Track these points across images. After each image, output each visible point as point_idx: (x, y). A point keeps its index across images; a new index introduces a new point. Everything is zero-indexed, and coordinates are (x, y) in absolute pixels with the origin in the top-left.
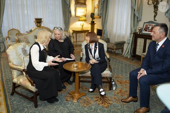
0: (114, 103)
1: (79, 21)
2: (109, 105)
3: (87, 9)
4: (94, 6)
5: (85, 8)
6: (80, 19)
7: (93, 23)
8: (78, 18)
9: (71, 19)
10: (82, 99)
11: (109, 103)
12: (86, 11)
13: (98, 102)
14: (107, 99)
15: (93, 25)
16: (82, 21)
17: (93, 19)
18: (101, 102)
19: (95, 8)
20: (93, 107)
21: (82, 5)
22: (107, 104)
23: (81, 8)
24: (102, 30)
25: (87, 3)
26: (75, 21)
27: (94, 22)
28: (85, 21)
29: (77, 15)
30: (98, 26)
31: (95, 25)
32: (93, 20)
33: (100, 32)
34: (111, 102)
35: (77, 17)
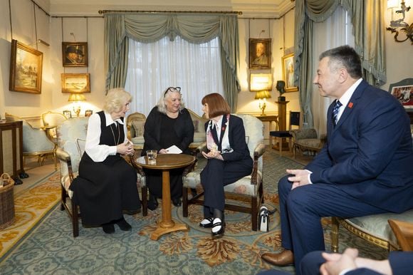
0: (242, 260)
1: (257, 98)
2: (225, 261)
3: (274, 76)
4: (287, 69)
5: (270, 75)
6: (258, 95)
7: (282, 102)
8: (254, 95)
9: (240, 96)
10: (173, 237)
11: (227, 258)
12: (271, 79)
13: (201, 250)
14: (230, 246)
15: (284, 106)
16: (262, 98)
17: (281, 93)
18: (209, 251)
19: (288, 72)
20: (182, 258)
21: (262, 69)
22: (219, 257)
23: (261, 75)
24: (299, 113)
25: (273, 66)
26: (248, 100)
27: (284, 98)
28: (269, 97)
29: (252, 89)
30: (293, 106)
31: (287, 104)
32: (283, 95)
33: (295, 118)
34: (233, 256)
35: (253, 91)
